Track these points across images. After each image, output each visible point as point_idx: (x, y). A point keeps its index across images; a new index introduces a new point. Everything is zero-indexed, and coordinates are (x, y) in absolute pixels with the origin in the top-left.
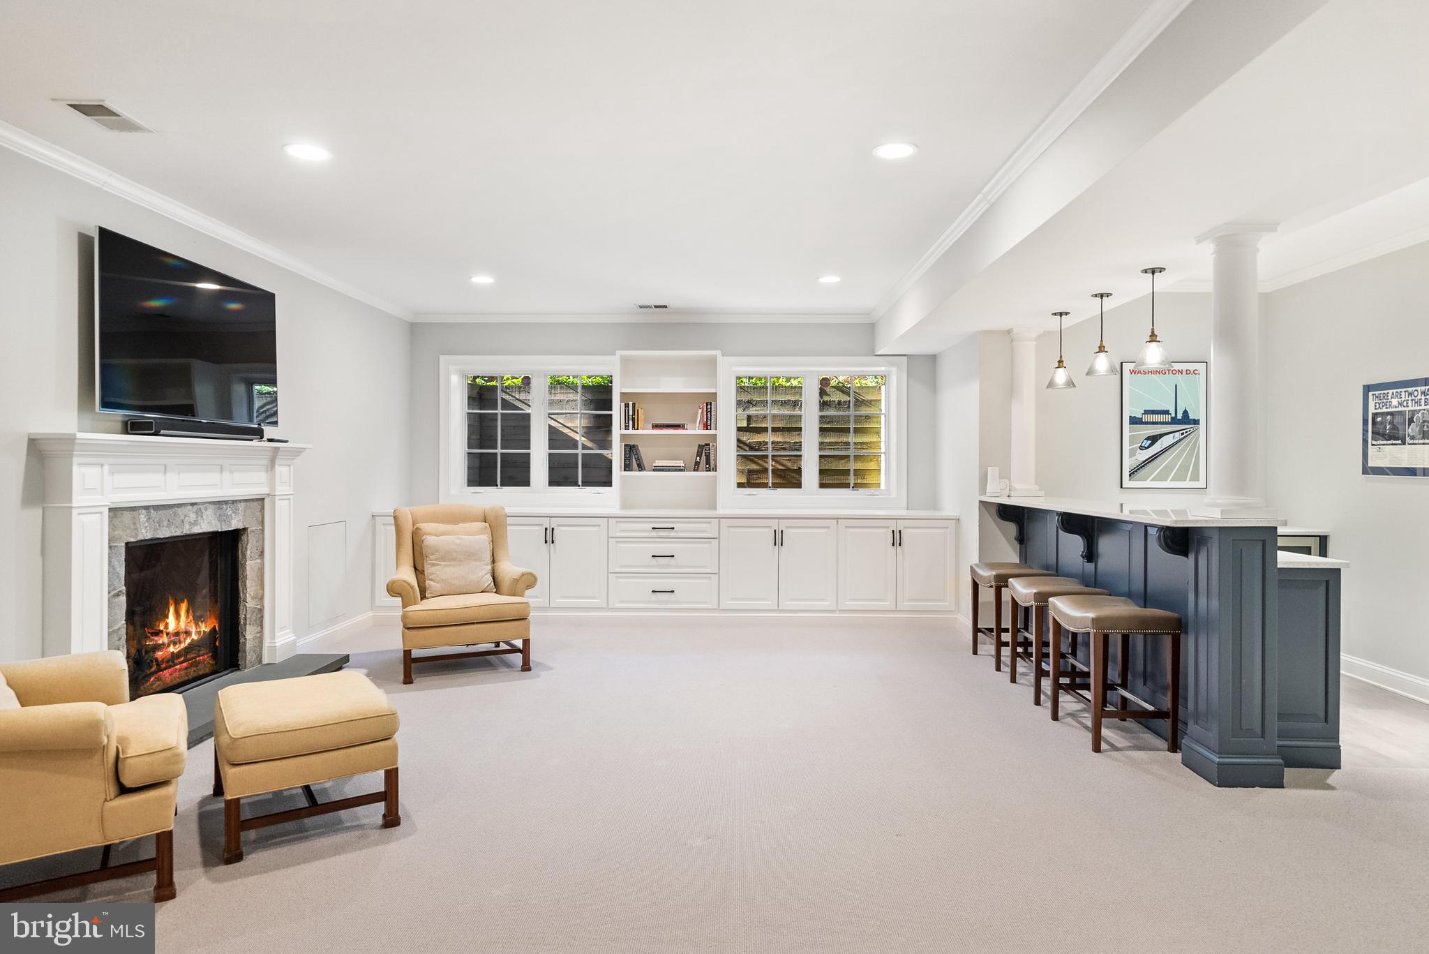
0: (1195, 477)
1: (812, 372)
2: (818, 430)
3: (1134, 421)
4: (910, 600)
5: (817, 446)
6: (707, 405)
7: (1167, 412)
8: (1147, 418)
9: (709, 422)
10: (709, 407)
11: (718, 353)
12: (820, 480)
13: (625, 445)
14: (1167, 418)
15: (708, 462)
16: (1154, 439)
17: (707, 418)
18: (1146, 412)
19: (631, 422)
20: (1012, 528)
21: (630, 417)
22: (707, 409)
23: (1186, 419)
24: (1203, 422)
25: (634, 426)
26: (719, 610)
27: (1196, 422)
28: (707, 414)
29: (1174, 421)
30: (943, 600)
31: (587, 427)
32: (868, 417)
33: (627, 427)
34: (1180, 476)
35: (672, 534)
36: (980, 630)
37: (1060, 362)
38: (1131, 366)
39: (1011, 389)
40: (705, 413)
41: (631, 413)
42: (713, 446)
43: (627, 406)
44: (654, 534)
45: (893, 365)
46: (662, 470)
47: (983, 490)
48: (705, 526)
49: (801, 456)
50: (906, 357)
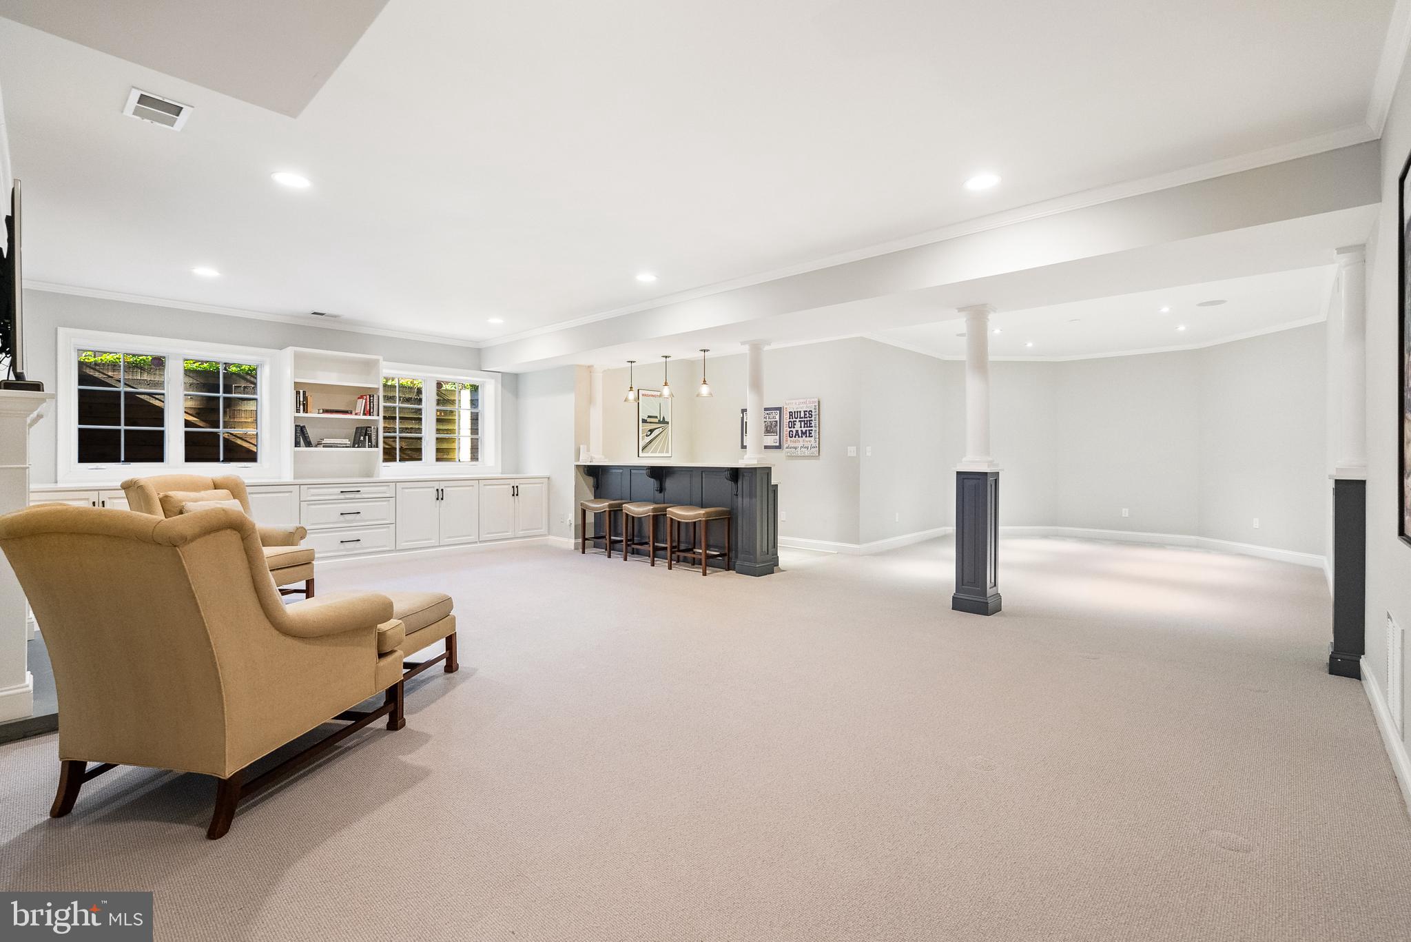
0: (667, 452)
1: (431, 377)
2: (435, 420)
3: (644, 421)
4: (522, 530)
5: (435, 431)
6: (370, 396)
7: (656, 417)
8: (649, 420)
9: (372, 410)
10: (372, 398)
11: (381, 358)
12: (437, 456)
13: (296, 426)
14: (656, 420)
15: (370, 440)
16: (651, 431)
17: (370, 406)
18: (649, 417)
19: (302, 407)
20: (591, 480)
21: (301, 403)
22: (370, 400)
23: (664, 422)
24: (670, 423)
25: (304, 410)
26: (396, 550)
27: (668, 423)
28: (370, 404)
29: (660, 422)
30: (541, 529)
31: (199, 408)
32: (452, 412)
33: (298, 411)
34: (661, 452)
35: (358, 496)
36: (587, 539)
37: (631, 388)
38: (644, 392)
39: (590, 400)
40: (368, 403)
41: (302, 400)
42: (374, 428)
43: (298, 393)
44: (342, 496)
45: (493, 378)
46: (331, 447)
47: (578, 458)
48: (385, 488)
49: (421, 438)
50: (500, 374)
